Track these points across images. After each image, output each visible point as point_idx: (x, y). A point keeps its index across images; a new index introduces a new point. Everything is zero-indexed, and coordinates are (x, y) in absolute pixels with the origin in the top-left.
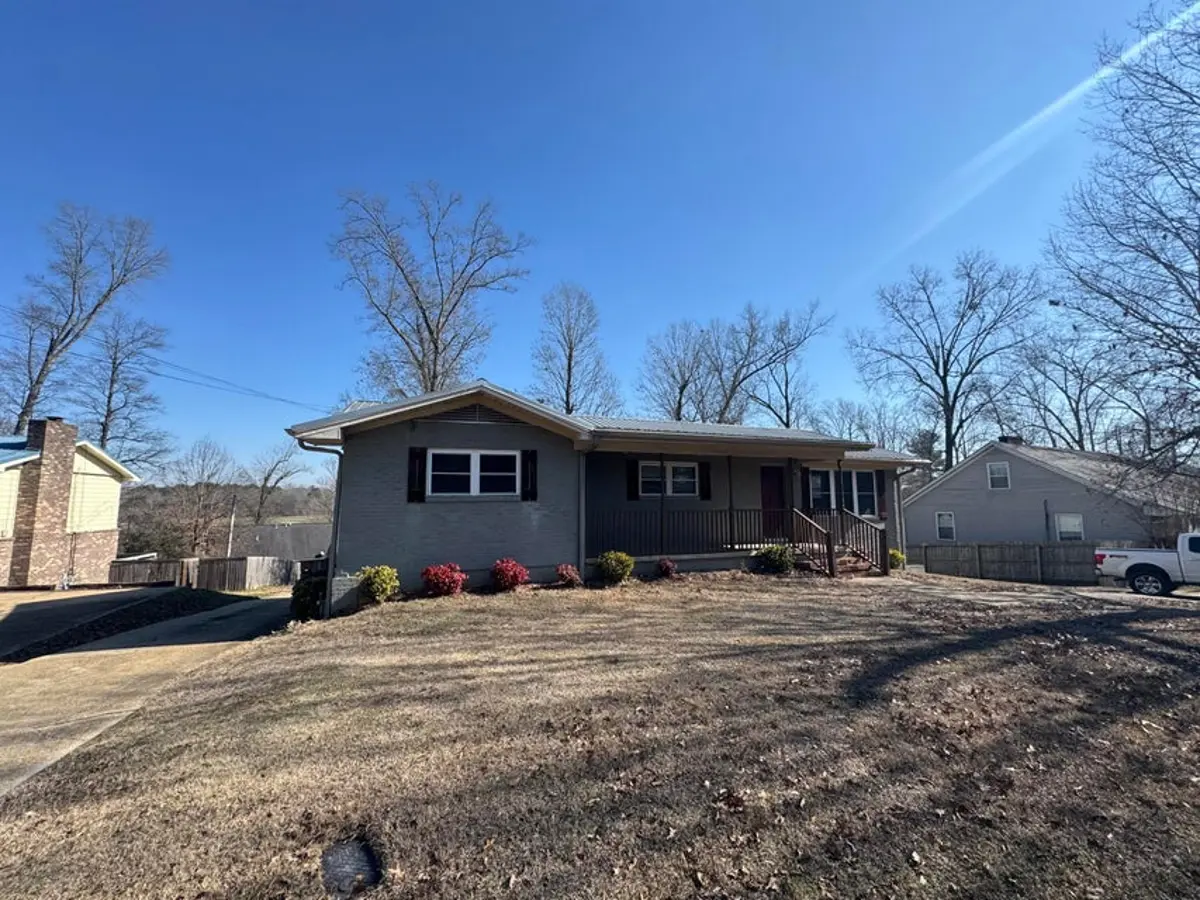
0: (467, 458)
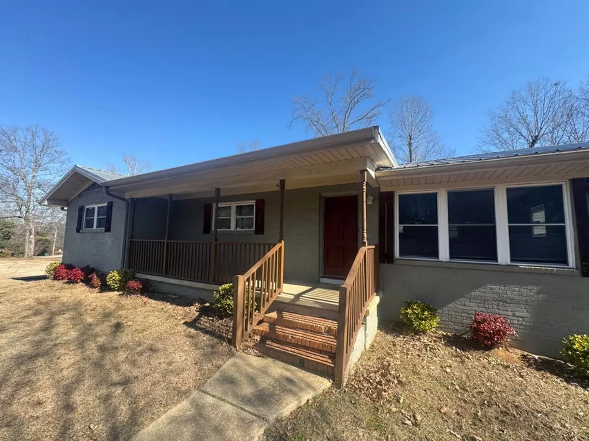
0: (94, 209)
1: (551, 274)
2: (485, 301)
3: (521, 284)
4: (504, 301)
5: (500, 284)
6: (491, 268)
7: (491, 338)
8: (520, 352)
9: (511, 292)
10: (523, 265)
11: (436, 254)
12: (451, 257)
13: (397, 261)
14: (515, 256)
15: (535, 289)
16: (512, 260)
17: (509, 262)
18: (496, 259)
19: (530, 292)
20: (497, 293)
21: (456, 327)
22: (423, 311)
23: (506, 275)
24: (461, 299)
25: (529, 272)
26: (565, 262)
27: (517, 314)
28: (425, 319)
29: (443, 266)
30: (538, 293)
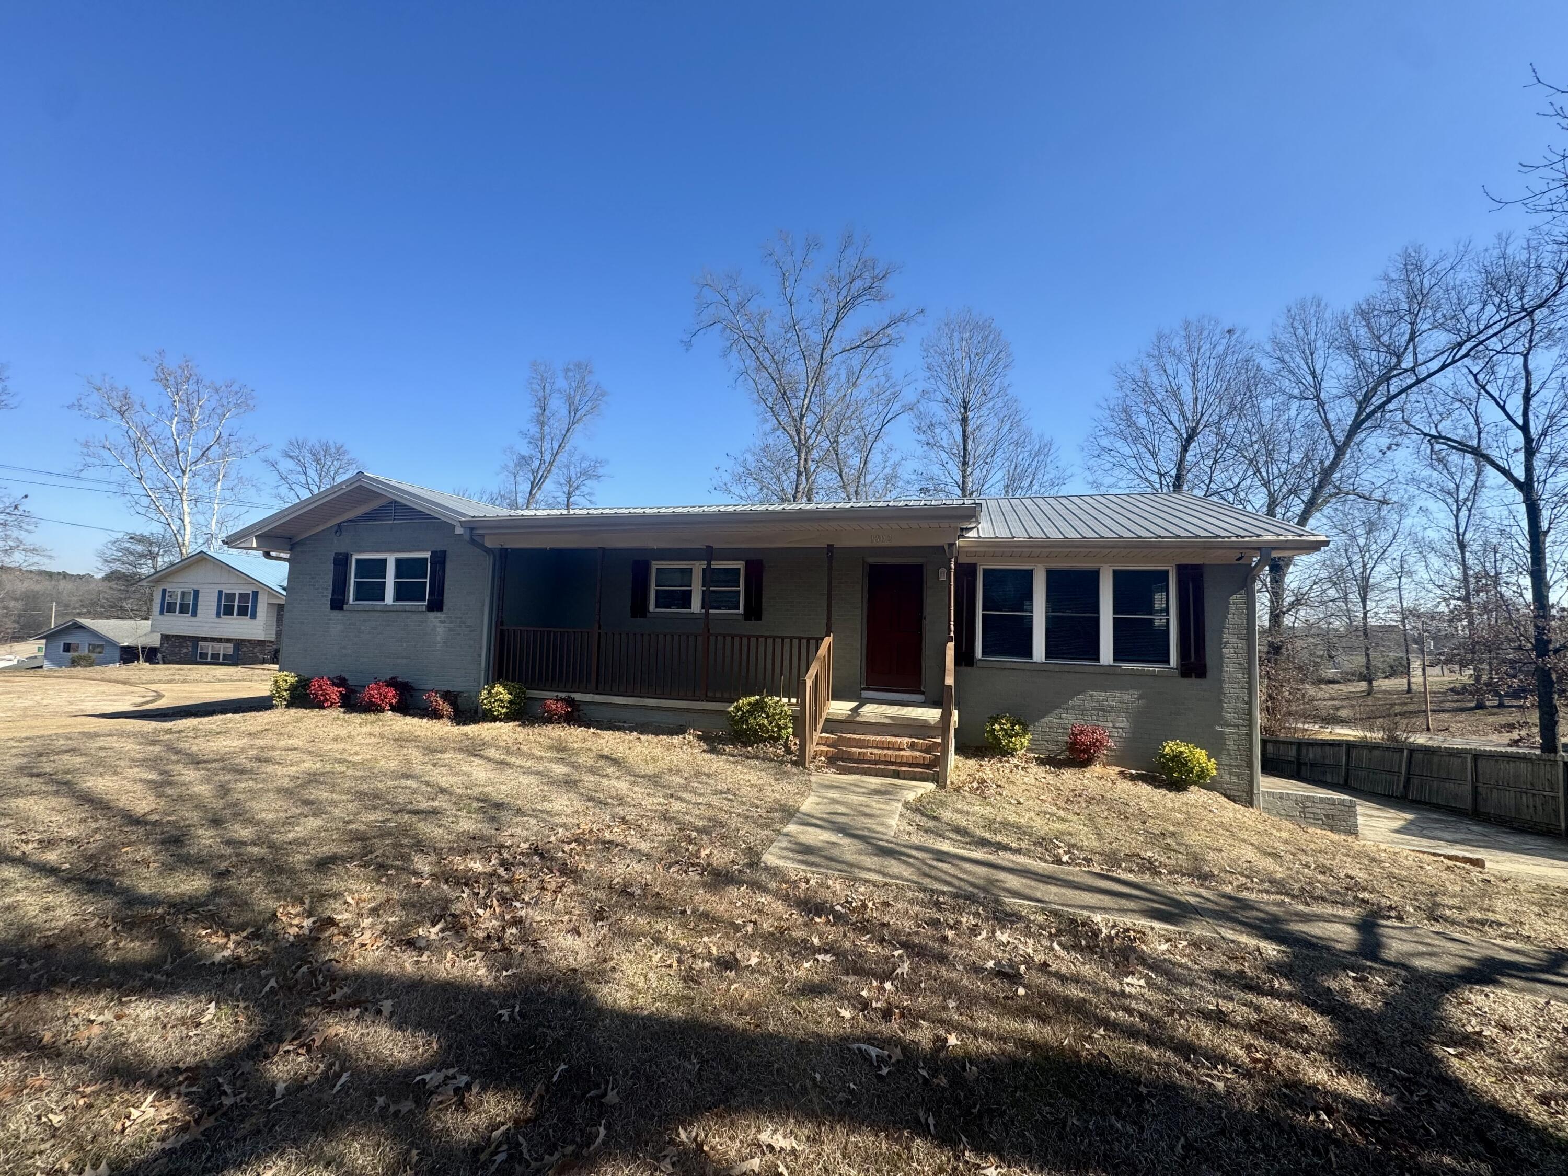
0: (384, 562)
1: (1153, 675)
2: (1083, 711)
3: (1123, 688)
4: (1103, 710)
5: (1101, 690)
6: (1091, 670)
7: (1086, 751)
8: (1118, 769)
9: (1111, 698)
10: (1126, 666)
11: (1029, 653)
12: (1047, 657)
13: (980, 664)
14: (1119, 654)
15: (1136, 694)
16: (1115, 660)
17: (1111, 663)
18: (1098, 659)
19: (1129, 697)
20: (1098, 701)
21: (1050, 747)
22: (1013, 726)
23: (1109, 679)
24: (1058, 711)
25: (1132, 674)
26: (1168, 662)
27: (1117, 724)
28: (1017, 735)
29: (1039, 669)
30: (1138, 699)
